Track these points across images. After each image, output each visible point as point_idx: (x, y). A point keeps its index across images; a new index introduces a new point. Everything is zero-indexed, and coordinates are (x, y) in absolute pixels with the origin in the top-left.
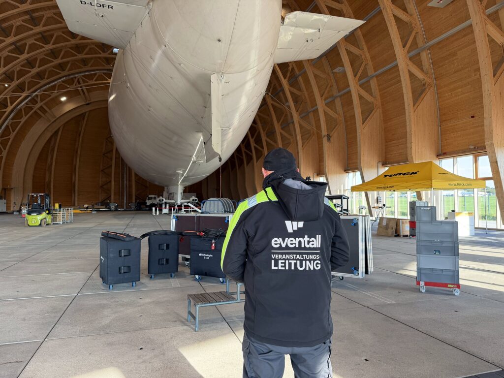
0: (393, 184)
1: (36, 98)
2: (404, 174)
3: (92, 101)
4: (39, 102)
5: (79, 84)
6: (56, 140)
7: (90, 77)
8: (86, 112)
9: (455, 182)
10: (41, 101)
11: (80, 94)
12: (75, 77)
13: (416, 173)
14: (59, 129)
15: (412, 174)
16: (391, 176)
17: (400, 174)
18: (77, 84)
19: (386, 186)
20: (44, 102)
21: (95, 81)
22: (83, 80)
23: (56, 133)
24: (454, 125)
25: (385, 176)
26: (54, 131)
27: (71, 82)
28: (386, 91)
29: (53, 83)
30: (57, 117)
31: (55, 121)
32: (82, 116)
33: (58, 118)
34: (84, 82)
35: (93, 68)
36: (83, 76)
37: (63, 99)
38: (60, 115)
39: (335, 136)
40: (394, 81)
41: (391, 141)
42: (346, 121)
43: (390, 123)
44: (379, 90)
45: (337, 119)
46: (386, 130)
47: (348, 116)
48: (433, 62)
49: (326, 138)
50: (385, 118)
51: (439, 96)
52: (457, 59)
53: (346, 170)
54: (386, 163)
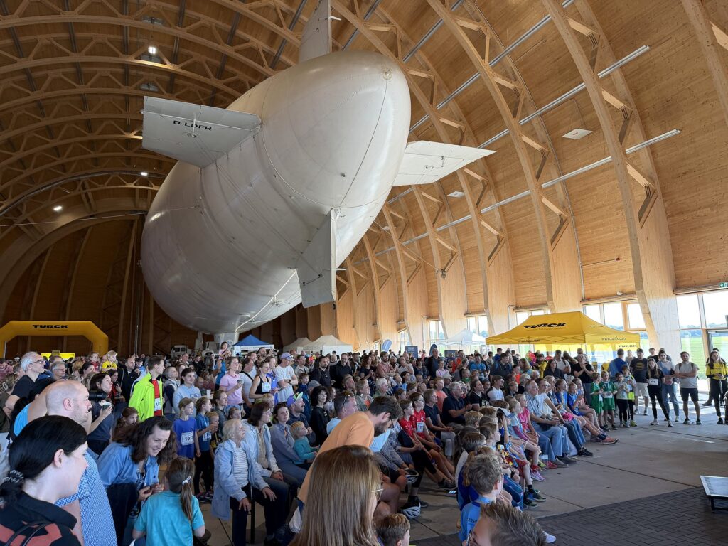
0: (539, 338)
1: (19, 208)
2: (549, 326)
3: (100, 211)
4: (23, 213)
5: (84, 188)
6: (41, 266)
7: (101, 180)
8: (88, 227)
9: (609, 337)
10: (28, 211)
11: (82, 202)
12: (80, 180)
13: (563, 325)
14: (48, 249)
15: (559, 325)
16: (533, 327)
17: (545, 325)
18: (81, 189)
19: (531, 339)
20: (31, 213)
21: (108, 185)
22: (90, 183)
23: (43, 255)
24: (598, 268)
25: (527, 327)
26: (39, 254)
27: (74, 185)
28: (513, 222)
29: (47, 188)
30: (47, 233)
31: (42, 239)
32: (82, 232)
33: (48, 235)
34: (92, 186)
35: (106, 169)
36: (91, 178)
37: (58, 209)
38: (50, 231)
39: (451, 271)
40: (523, 212)
41: (522, 281)
42: (463, 254)
43: (520, 260)
44: (506, 221)
45: (451, 251)
46: (515, 268)
47: (466, 247)
48: (569, 196)
49: (441, 273)
50: (514, 253)
51: (578, 233)
52: (597, 195)
53: (466, 314)
54: (517, 307)
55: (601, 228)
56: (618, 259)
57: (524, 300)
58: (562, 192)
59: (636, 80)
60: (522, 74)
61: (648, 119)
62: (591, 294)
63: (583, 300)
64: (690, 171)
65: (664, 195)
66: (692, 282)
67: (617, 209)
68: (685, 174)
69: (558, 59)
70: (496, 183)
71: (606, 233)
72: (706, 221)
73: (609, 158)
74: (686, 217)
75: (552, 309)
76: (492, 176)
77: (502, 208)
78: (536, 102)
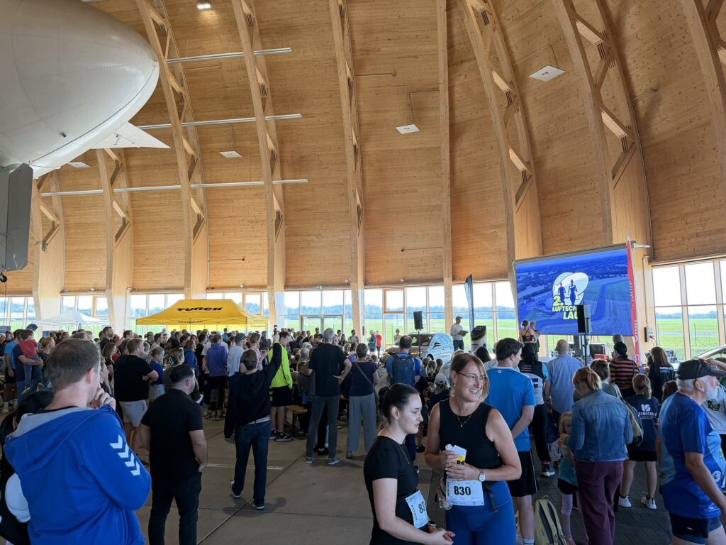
2: (206, 309)
13: (220, 309)
15: (215, 309)
16: (187, 310)
17: (200, 309)
19: (192, 320)
24: (224, 264)
25: (180, 310)
28: (138, 209)
39: (52, 244)
40: (156, 202)
41: (143, 265)
42: (67, 227)
43: (143, 246)
44: (133, 206)
45: (53, 222)
46: (136, 252)
47: (72, 221)
48: (208, 201)
49: (41, 245)
50: (137, 238)
51: (210, 233)
52: (233, 206)
53: (62, 292)
54: (134, 290)
55: (232, 234)
56: (243, 260)
57: (140, 284)
58: (202, 196)
60: (188, 83)
61: (286, 164)
62: (214, 284)
63: (207, 289)
64: (307, 209)
65: (286, 220)
66: (297, 283)
67: (248, 221)
68: (303, 210)
69: (227, 87)
70: (128, 167)
71: (236, 237)
72: (312, 245)
74: (298, 238)
75: (187, 295)
76: (127, 160)
77: (131, 194)
78: (194, 112)
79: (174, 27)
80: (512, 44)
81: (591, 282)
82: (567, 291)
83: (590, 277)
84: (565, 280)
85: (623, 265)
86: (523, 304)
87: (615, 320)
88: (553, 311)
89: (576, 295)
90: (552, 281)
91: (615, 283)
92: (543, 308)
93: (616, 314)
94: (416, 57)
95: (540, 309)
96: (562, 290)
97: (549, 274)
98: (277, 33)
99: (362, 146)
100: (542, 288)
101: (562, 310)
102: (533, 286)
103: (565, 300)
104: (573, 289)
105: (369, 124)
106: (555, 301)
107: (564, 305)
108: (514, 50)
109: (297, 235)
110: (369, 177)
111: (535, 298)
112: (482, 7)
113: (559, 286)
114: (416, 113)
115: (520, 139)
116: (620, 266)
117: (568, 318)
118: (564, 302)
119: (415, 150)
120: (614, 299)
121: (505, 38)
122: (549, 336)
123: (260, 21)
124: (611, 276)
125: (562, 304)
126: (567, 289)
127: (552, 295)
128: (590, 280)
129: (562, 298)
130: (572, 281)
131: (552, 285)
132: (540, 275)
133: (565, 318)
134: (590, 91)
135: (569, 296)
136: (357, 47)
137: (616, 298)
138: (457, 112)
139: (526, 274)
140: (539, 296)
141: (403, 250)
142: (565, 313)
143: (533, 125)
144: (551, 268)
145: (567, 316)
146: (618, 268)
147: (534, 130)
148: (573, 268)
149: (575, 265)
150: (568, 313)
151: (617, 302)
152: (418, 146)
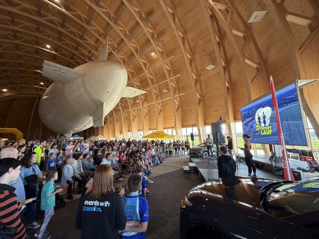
0: (154, 137)
3: (23, 93)
5: (17, 85)
7: (24, 83)
8: (17, 98)
9: (169, 137)
11: (16, 89)
12: (15, 82)
13: (159, 134)
17: (156, 134)
18: (15, 85)
19: (152, 137)
21: (27, 85)
24: (167, 121)
25: (152, 134)
27: (12, 83)
34: (20, 84)
35: (26, 80)
36: (20, 82)
37: (5, 90)
39: (135, 120)
41: (151, 123)
42: (138, 116)
43: (151, 118)
44: (149, 109)
45: (136, 115)
47: (139, 114)
48: (163, 105)
49: (133, 120)
51: (164, 113)
52: (168, 105)
53: (138, 131)
54: (150, 130)
55: (168, 113)
56: (172, 120)
57: (151, 128)
58: (161, 104)
59: (178, 81)
61: (179, 90)
62: (166, 127)
63: (164, 128)
64: (187, 102)
65: (181, 107)
66: (185, 126)
67: (172, 109)
68: (185, 103)
69: (162, 73)
70: (147, 100)
71: (170, 114)
72: (189, 113)
73: (171, 98)
74: (185, 112)
75: (157, 130)
76: (146, 98)
77: (148, 106)
78: (157, 82)
79: (149, 62)
80: (242, 14)
81: (273, 111)
82: (262, 119)
83: (272, 108)
84: (260, 113)
85: (291, 96)
86: (245, 128)
87: (290, 134)
88: (257, 130)
89: (266, 120)
90: (254, 114)
91: (287, 109)
92: (252, 129)
93: (290, 130)
94: (209, 41)
95: (251, 129)
96: (259, 118)
97: (253, 110)
98: (170, 53)
99: (199, 78)
100: (251, 118)
101: (260, 130)
102: (248, 118)
103: (261, 124)
104: (264, 117)
105: (200, 71)
106: (257, 125)
107: (261, 127)
108: (244, 17)
109: (184, 111)
110: (203, 87)
111: (249, 124)
112: (225, 7)
113: (258, 116)
114: (213, 61)
115: (254, 54)
116: (290, 97)
117: (264, 134)
118: (260, 125)
119: (216, 74)
120: (288, 121)
121: (239, 14)
122: (256, 144)
123: (166, 52)
124: (284, 105)
125: (260, 126)
126: (261, 118)
127: (255, 122)
128: (272, 110)
129: (260, 122)
130: (263, 113)
131: (255, 116)
132: (249, 112)
133: (262, 134)
134: (274, 8)
135: (263, 121)
136: (192, 47)
137: (289, 119)
138: (228, 54)
139: (245, 112)
140: (250, 123)
141: (216, 111)
142: (262, 131)
143: (259, 45)
144: (253, 107)
145: (263, 133)
146: (288, 99)
147: (260, 47)
148: (263, 105)
149: (264, 103)
150: (263, 131)
151: (290, 122)
152: (217, 72)
